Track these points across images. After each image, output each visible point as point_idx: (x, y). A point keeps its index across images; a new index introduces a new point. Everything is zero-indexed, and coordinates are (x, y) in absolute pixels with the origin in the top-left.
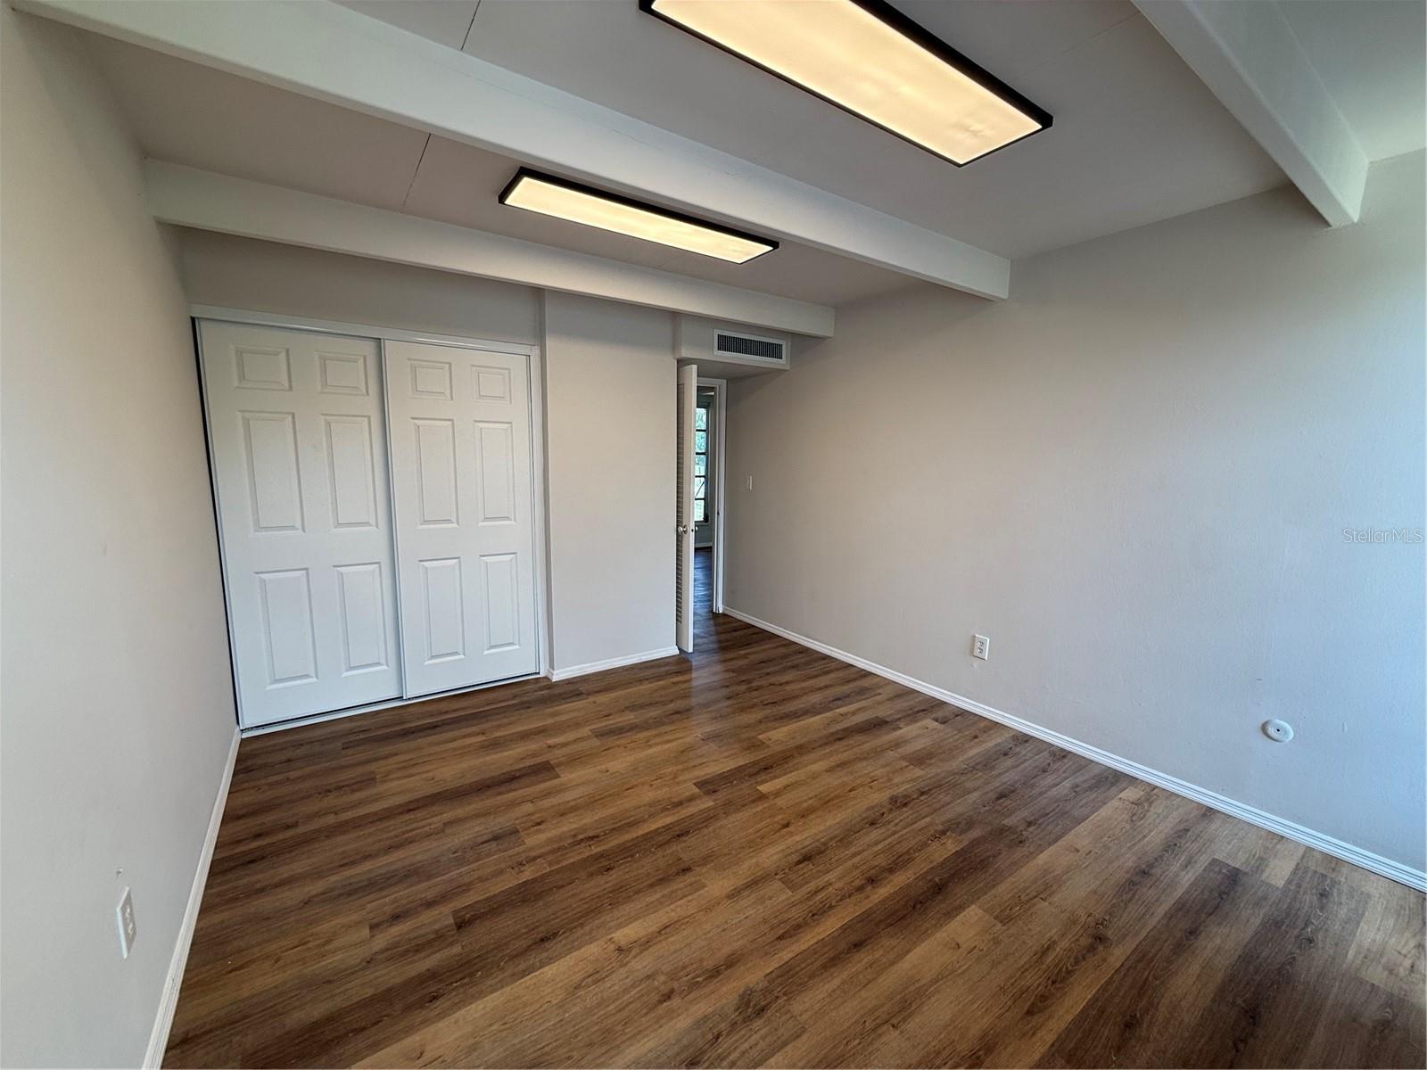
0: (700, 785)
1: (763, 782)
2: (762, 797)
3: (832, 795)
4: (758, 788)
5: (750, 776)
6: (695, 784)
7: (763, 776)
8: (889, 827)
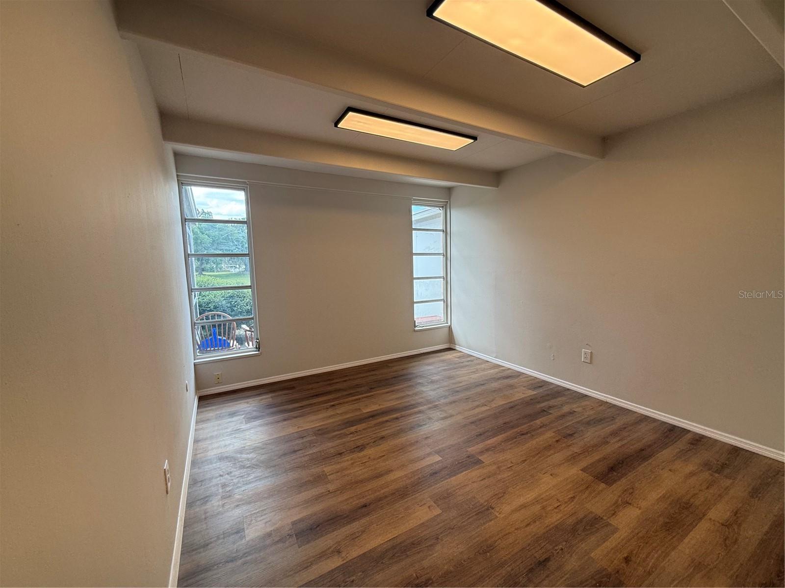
0: (479, 462)
1: (438, 462)
2: (438, 452)
3: (397, 453)
4: (441, 459)
5: (446, 467)
6: (484, 462)
7: (437, 467)
8: (375, 436)
